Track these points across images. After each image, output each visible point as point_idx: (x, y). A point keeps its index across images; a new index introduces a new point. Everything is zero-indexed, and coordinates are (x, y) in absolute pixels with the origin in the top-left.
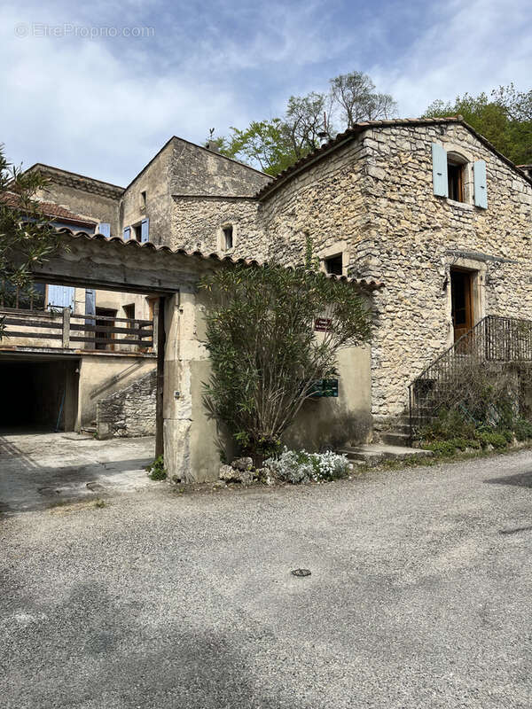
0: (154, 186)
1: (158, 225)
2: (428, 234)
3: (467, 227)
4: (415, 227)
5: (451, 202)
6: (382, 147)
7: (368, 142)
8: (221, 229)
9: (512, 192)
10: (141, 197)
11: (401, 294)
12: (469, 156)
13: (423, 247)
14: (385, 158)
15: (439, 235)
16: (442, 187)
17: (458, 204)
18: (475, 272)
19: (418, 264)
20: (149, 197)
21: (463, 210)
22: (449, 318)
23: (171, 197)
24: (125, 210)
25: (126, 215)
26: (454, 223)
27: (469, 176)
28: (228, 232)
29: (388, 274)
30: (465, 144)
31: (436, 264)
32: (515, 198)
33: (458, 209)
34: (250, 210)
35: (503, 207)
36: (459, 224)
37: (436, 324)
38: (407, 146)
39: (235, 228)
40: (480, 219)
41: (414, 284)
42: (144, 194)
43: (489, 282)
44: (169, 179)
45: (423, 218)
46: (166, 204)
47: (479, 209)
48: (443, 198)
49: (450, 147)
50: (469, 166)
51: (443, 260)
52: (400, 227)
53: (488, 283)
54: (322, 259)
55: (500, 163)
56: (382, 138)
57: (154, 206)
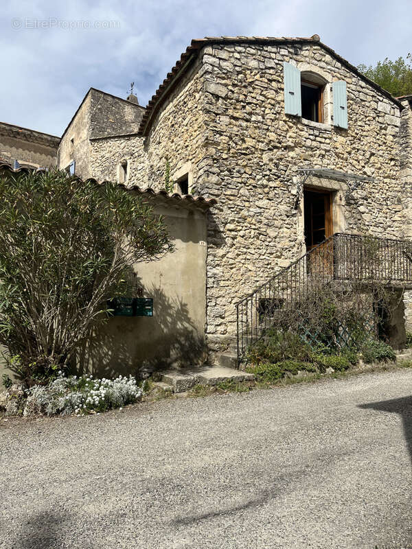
0: (79, 133)
1: (81, 166)
2: (279, 153)
3: (322, 146)
4: (261, 146)
5: (305, 121)
6: (224, 64)
7: (206, 59)
8: (120, 164)
9: (378, 114)
10: (70, 143)
11: (244, 213)
12: (328, 77)
13: (272, 166)
14: (227, 75)
15: (292, 154)
16: (294, 105)
17: (313, 124)
18: (334, 192)
19: (265, 182)
20: (76, 143)
21: (319, 129)
22: (301, 237)
23: (89, 141)
24: (61, 156)
25: (61, 160)
26: (308, 143)
27: (328, 96)
28: (125, 166)
29: (229, 192)
30: (323, 64)
31: (287, 183)
32: (381, 119)
33: (313, 128)
35: (367, 128)
36: (314, 144)
37: (286, 243)
38: (253, 64)
39: (129, 162)
40: (340, 139)
41: (260, 203)
42: (72, 141)
43: (350, 202)
44: (87, 127)
45: (272, 136)
46: (86, 148)
47: (338, 130)
48: (295, 117)
49: (305, 67)
50: (328, 87)
51: (295, 180)
52: (244, 146)
53: (348, 204)
54: (176, 182)
55: (363, 84)
56: (224, 55)
57: (78, 150)
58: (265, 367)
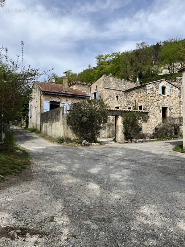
0: (99, 85)
1: (100, 93)
2: (158, 102)
3: (165, 99)
4: (155, 101)
5: (162, 95)
6: (149, 87)
7: (147, 87)
8: (116, 96)
9: (175, 91)
11: (153, 113)
12: (166, 86)
13: (157, 104)
14: (150, 89)
15: (160, 101)
16: (160, 93)
17: (164, 95)
18: (167, 108)
19: (156, 107)
20: (98, 87)
21: (165, 96)
22: (162, 117)
25: (91, 90)
26: (163, 99)
27: (166, 90)
29: (150, 110)
30: (165, 84)
31: (159, 107)
33: (164, 96)
34: (123, 93)
35: (173, 94)
37: (159, 118)
38: (154, 86)
39: (119, 96)
40: (168, 97)
41: (155, 111)
42: (96, 86)
43: (170, 109)
44: (103, 84)
45: (157, 99)
46: (102, 89)
47: (168, 96)
49: (162, 85)
50: (166, 88)
51: (161, 106)
52: (152, 101)
53: (169, 110)
54: (138, 106)
55: (173, 86)
56: (149, 86)
57: (99, 89)
58: (159, 138)
